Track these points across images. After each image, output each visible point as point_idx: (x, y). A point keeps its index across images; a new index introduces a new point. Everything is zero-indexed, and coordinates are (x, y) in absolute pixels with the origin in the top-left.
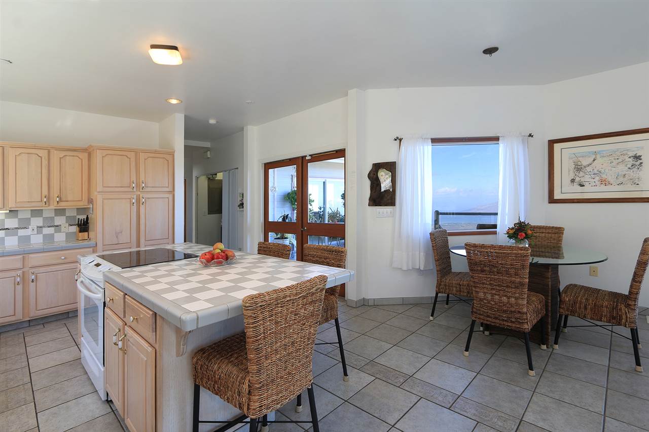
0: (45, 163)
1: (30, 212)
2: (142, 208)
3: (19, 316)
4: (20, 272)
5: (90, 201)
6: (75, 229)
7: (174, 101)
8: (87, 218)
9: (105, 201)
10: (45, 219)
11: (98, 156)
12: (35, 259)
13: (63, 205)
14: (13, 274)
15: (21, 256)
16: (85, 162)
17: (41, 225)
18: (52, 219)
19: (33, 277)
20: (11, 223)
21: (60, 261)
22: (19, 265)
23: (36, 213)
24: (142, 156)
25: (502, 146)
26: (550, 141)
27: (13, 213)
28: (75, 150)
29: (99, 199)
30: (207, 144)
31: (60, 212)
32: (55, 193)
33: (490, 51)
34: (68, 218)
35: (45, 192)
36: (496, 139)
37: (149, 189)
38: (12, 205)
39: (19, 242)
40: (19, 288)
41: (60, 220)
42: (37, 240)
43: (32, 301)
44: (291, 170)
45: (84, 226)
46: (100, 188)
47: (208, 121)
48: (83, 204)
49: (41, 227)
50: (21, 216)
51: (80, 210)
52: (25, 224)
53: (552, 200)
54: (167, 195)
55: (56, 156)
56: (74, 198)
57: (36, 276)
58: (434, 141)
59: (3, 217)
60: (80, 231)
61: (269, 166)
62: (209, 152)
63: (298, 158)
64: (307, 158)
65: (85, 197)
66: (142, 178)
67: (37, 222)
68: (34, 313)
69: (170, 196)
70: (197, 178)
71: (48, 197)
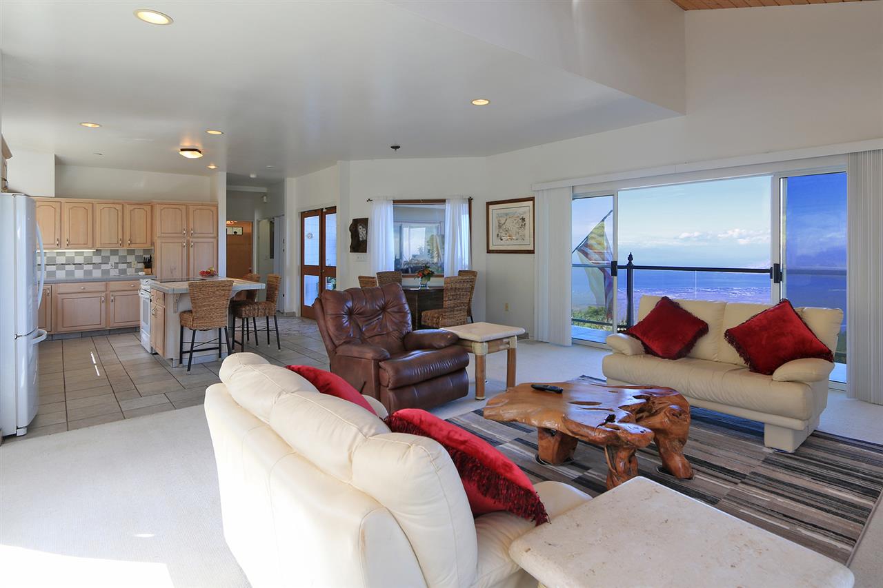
0: (120, 214)
1: (109, 251)
2: (191, 250)
3: (103, 326)
4: (103, 294)
5: (153, 244)
6: (141, 266)
7: (213, 167)
8: (151, 257)
9: (163, 244)
10: (120, 257)
11: (157, 209)
12: (114, 286)
13: (133, 247)
14: (100, 295)
15: (104, 283)
16: (149, 214)
17: (117, 261)
18: (125, 257)
19: (112, 298)
20: (97, 259)
21: (131, 288)
22: (103, 288)
23: (114, 252)
24: (191, 209)
25: (448, 207)
26: (487, 203)
27: (98, 251)
28: (141, 204)
29: (158, 242)
30: (264, 190)
31: (131, 252)
32: (127, 237)
33: (396, 148)
34: (137, 257)
35: (120, 237)
36: (443, 201)
37: (195, 235)
38: (98, 246)
39: (102, 274)
40: (103, 305)
41: (131, 259)
42: (114, 273)
43: (112, 315)
44: (316, 219)
45: (148, 264)
46: (158, 234)
47: (249, 176)
48: (148, 246)
49: (117, 263)
50: (103, 254)
51: (146, 251)
52: (106, 261)
53: (489, 251)
54: (212, 240)
55: (128, 208)
56: (141, 240)
57: (114, 299)
58: (395, 202)
59: (91, 255)
60: (146, 268)
61: (304, 215)
62: (265, 197)
63: (318, 210)
64: (324, 210)
65: (149, 241)
66: (191, 226)
67: (114, 259)
68: (113, 325)
69: (215, 241)
70: (259, 222)
71: (123, 240)
